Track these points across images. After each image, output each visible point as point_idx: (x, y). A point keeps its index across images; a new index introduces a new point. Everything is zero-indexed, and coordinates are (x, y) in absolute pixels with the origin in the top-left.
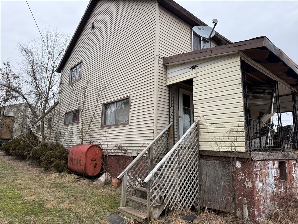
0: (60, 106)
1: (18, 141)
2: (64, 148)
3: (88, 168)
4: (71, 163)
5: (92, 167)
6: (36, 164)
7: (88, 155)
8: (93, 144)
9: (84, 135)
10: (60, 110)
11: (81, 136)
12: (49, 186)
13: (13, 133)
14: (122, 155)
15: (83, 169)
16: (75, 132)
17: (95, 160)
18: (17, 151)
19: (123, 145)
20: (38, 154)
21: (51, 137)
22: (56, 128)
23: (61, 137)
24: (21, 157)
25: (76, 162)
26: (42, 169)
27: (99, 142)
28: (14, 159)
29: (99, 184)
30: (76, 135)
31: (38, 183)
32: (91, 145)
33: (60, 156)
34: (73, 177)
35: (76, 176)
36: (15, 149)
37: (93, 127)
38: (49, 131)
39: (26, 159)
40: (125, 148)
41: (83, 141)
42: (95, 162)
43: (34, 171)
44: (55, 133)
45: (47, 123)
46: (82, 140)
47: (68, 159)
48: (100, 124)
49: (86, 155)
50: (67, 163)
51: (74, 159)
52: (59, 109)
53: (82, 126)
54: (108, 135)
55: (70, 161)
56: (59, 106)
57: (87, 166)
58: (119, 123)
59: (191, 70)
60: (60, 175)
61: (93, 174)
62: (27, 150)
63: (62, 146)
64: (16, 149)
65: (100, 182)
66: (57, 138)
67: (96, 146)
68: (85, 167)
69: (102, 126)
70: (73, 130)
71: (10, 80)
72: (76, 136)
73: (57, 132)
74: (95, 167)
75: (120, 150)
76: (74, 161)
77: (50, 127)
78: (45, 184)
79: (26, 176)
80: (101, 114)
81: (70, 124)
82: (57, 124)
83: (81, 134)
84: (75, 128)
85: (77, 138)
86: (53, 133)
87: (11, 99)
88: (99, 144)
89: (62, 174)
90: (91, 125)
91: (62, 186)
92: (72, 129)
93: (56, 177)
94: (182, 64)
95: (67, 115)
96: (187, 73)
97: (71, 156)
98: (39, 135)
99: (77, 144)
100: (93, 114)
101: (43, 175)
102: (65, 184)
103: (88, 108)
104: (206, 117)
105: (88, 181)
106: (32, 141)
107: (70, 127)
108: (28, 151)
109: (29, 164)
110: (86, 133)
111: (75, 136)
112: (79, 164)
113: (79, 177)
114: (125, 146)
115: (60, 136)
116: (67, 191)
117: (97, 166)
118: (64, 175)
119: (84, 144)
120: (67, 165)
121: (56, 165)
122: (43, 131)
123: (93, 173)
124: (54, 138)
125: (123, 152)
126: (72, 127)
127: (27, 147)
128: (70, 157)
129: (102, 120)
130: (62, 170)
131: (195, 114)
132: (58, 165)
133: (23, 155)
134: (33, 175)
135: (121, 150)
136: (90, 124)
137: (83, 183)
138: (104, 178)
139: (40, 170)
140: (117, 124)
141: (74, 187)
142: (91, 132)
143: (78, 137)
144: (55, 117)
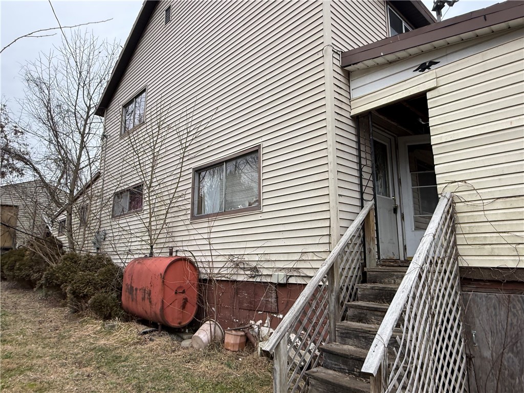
0: (104, 181)
1: (21, 252)
2: (112, 264)
3: (168, 311)
4: (129, 298)
5: (177, 307)
6: (55, 299)
7: (169, 281)
8: (176, 256)
9: (156, 237)
10: (103, 188)
11: (148, 238)
12: (79, 356)
13: (15, 235)
14: (245, 280)
15: (158, 312)
16: (136, 231)
17: (184, 292)
18: (17, 273)
19: (246, 258)
20: (57, 278)
21: (86, 242)
22: (95, 224)
23: (108, 243)
24: (26, 284)
25: (140, 295)
26: (67, 310)
27: (189, 251)
28: (12, 288)
29: (196, 346)
30: (138, 237)
31: (55, 350)
32: (173, 259)
33: (104, 283)
34: (135, 330)
35: (143, 328)
36: (13, 269)
37: (174, 220)
38: (82, 230)
39: (35, 289)
40: (254, 264)
41: (154, 250)
42: (183, 296)
43: (49, 316)
44: (94, 234)
45: (78, 216)
46: (152, 247)
47: (122, 288)
48: (189, 212)
49: (163, 282)
50: (119, 297)
51: (136, 289)
52: (101, 187)
53: (151, 217)
54: (212, 235)
55: (127, 293)
56: (102, 180)
57: (165, 307)
58: (233, 209)
59: (418, 73)
60: (106, 326)
61: (179, 324)
62: (37, 270)
63: (109, 260)
64: (15, 268)
65: (199, 341)
66: (98, 244)
67: (184, 259)
68: (163, 309)
69: (193, 217)
70: (131, 228)
71: (8, 138)
72: (139, 239)
73: (98, 232)
74: (184, 307)
75: (241, 268)
76: (136, 294)
77: (84, 223)
78: (71, 352)
79: (30, 329)
80: (190, 191)
81: (124, 215)
82: (98, 217)
83: (147, 234)
84: (134, 223)
85: (140, 243)
86: (90, 235)
87: (11, 172)
88: (191, 255)
89: (111, 322)
90: (169, 215)
91: (110, 356)
92: (129, 226)
93: (97, 331)
94: (390, 63)
95: (118, 197)
96: (407, 82)
97: (129, 283)
98: (64, 239)
99: (140, 256)
100: (173, 191)
101: (69, 327)
102: (118, 351)
103: (160, 181)
104: (476, 184)
105: (170, 338)
106: (48, 250)
107: (125, 221)
108: (39, 271)
109: (41, 299)
110: (158, 232)
111: (135, 239)
112: (147, 302)
113: (148, 329)
114: (253, 259)
115: (104, 239)
116: (124, 372)
117: (188, 305)
118: (114, 326)
119: (156, 255)
120: (120, 300)
121: (96, 304)
122: (70, 231)
123: (179, 321)
124: (93, 245)
125: (248, 272)
126: (128, 220)
127: (38, 263)
128: (127, 285)
129: (193, 204)
130: (110, 313)
131: (439, 178)
132: (100, 302)
133: (30, 281)
134: (47, 325)
135: (244, 269)
136: (167, 213)
137: (159, 345)
138: (209, 332)
139: (62, 312)
140: (228, 210)
141: (138, 358)
142: (171, 230)
143: (143, 241)
144: (93, 202)
